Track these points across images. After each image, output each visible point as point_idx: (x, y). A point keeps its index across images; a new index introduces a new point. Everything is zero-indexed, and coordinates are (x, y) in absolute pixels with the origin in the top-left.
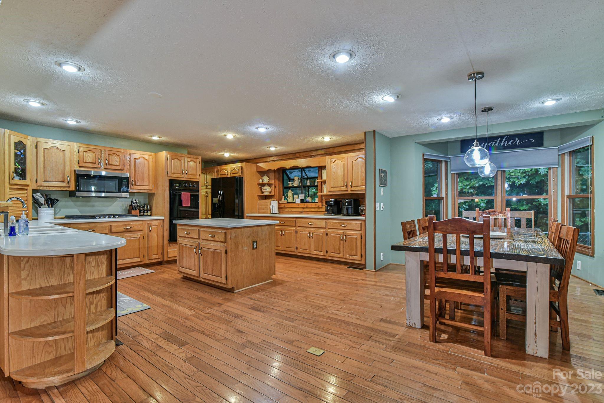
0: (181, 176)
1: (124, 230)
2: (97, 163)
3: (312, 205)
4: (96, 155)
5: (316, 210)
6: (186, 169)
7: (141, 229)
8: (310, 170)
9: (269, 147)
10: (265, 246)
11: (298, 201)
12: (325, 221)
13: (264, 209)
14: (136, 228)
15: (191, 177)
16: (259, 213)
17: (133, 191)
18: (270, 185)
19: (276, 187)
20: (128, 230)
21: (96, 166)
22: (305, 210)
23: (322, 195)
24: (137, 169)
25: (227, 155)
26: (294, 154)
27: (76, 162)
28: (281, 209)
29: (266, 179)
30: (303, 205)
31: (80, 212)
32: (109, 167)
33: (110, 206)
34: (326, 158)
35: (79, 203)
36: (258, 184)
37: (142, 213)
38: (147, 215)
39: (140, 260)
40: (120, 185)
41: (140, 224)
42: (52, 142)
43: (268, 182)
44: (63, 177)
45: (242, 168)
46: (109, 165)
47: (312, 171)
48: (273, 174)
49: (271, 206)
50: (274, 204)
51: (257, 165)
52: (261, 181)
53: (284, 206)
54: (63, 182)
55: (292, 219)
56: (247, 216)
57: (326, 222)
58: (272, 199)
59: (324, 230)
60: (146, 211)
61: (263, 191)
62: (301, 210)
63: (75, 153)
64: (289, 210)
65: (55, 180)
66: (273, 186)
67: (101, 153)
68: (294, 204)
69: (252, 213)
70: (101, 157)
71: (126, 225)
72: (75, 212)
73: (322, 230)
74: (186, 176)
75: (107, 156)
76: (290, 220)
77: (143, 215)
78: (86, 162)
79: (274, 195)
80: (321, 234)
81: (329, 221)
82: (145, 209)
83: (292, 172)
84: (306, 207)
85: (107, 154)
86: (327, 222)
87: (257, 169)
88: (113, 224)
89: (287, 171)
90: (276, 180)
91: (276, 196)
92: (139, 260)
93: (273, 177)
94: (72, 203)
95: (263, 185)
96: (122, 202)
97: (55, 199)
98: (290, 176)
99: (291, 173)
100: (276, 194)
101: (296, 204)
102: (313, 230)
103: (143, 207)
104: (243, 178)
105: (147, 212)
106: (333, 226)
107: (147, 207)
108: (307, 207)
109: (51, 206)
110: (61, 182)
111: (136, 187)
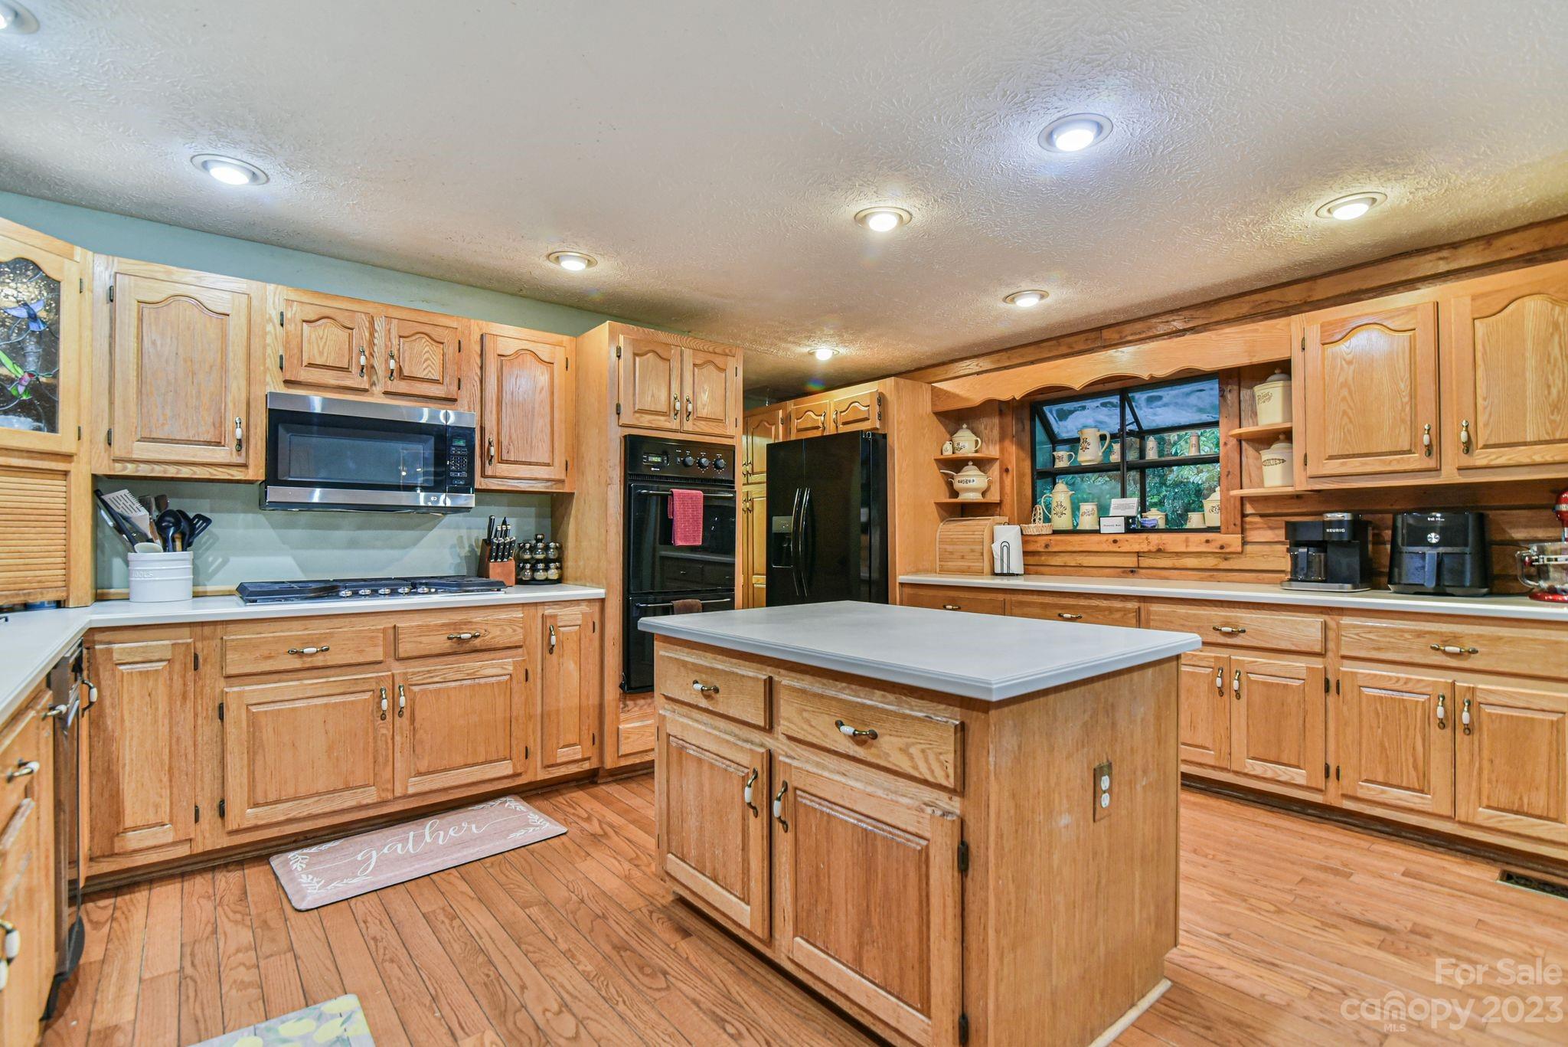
0: (668, 425)
1: (447, 646)
2: (355, 370)
3: (1187, 541)
4: (350, 337)
5: (1210, 562)
6: (688, 393)
7: (517, 638)
8: (1160, 398)
11: (1113, 525)
12: (1320, 619)
13: (963, 557)
14: (496, 635)
15: (703, 427)
16: (943, 571)
17: (493, 484)
18: (981, 464)
19: (1007, 470)
20: (467, 647)
21: (349, 383)
22: (1145, 562)
23: (1242, 499)
24: (507, 398)
25: (824, 353)
26: (1092, 335)
27: (272, 363)
28: (1034, 558)
29: (966, 443)
30: (1142, 542)
31: (303, 568)
32: (402, 387)
33: (415, 542)
34: (1289, 325)
35: (295, 534)
36: (937, 461)
37: (528, 573)
38: (547, 581)
39: (510, 771)
40: (441, 457)
41: (511, 622)
42: (175, 278)
43: (976, 452)
44: (219, 424)
45: (881, 400)
46: (403, 377)
47: (1165, 400)
48: (996, 421)
49: (996, 547)
50: (1007, 536)
51: (933, 388)
52: (948, 451)
53: (1047, 546)
54: (218, 444)
56: (902, 584)
57: (1325, 627)
58: (997, 518)
59: (1317, 663)
60: (541, 566)
61: (957, 485)
62: (1130, 562)
63: (269, 328)
64: (1072, 560)
65: (184, 437)
66: (996, 466)
67: (372, 331)
68: (1095, 538)
69: (917, 572)
70: (372, 344)
71: (455, 625)
72: (284, 567)
73: (1300, 664)
74: (688, 426)
75: (395, 341)
76: (1110, 610)
77: (533, 582)
78: (310, 365)
79: (999, 504)
80: (1298, 683)
81: (1346, 621)
82: (540, 556)
83: (1071, 412)
84: (1154, 549)
85: (394, 333)
86: (1332, 624)
87: (933, 404)
88: (403, 623)
89: (1046, 409)
90: (1007, 443)
91: (1006, 508)
92: (505, 768)
93: (996, 432)
94: (271, 534)
95: (957, 464)
96: (458, 527)
97: (199, 517)
98: (1056, 430)
99: (1063, 416)
100: (1007, 500)
101: (1105, 538)
102: (1238, 656)
103: (533, 549)
104: (885, 436)
105: (546, 569)
106: (1379, 649)
107: (546, 548)
108: (1159, 550)
109: (178, 544)
110: (208, 443)
111: (503, 469)
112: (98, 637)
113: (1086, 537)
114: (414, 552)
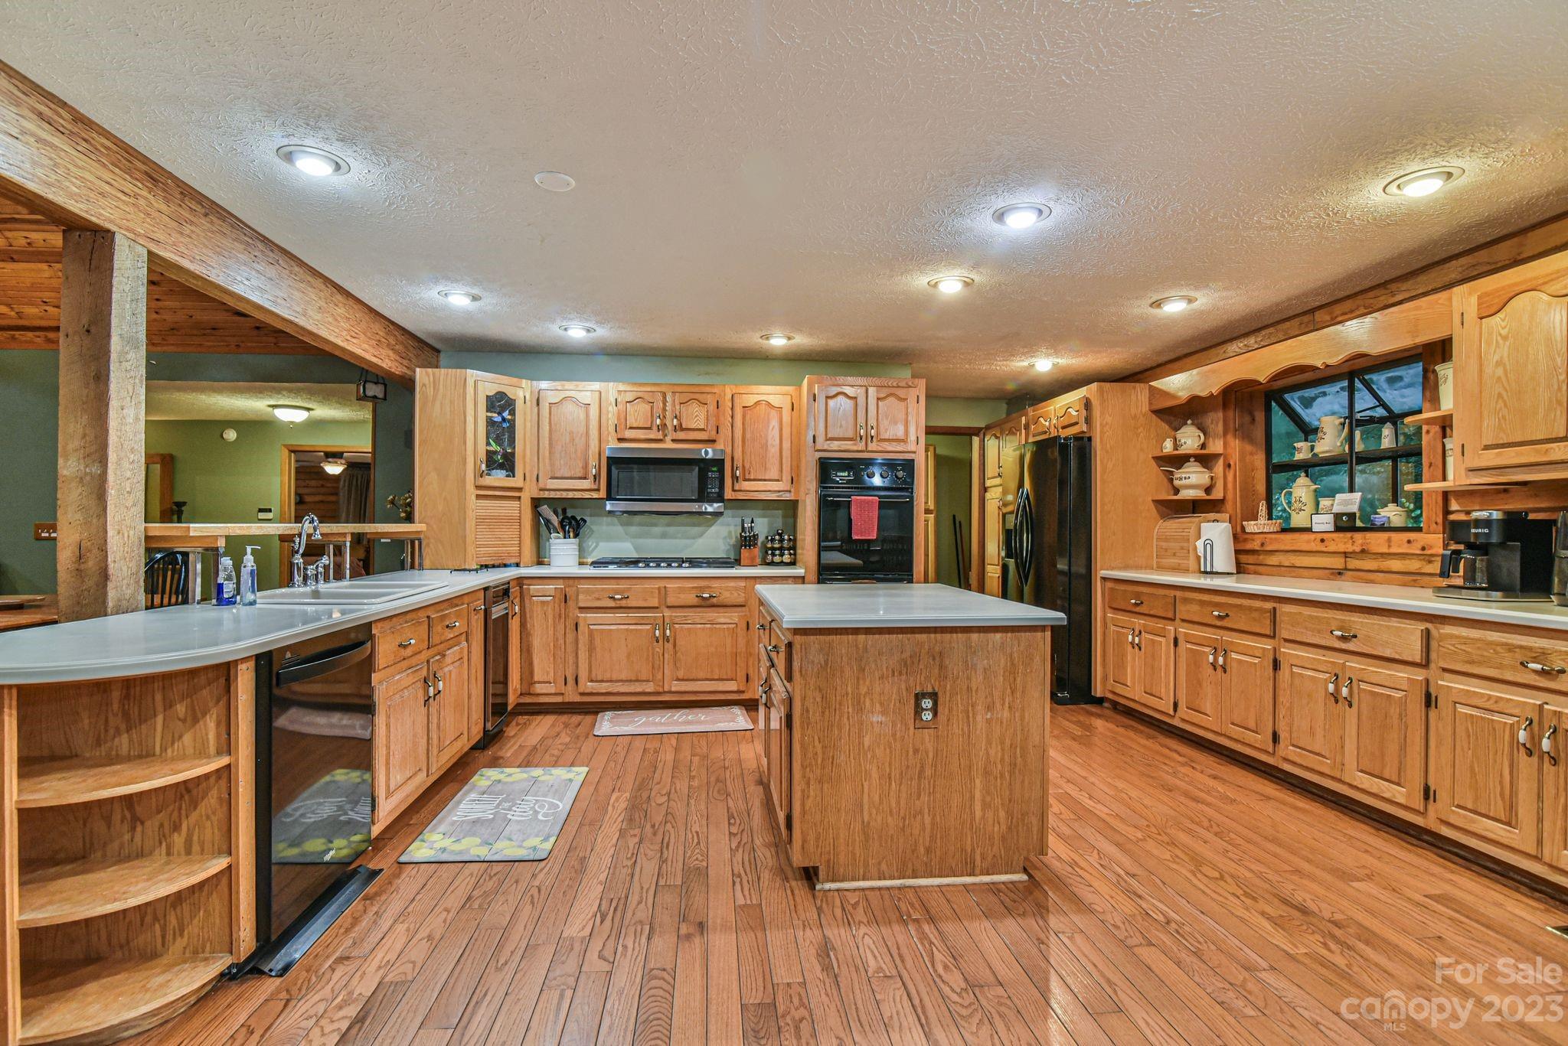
0: (855, 448)
1: (695, 601)
2: (655, 428)
3: (1389, 540)
4: (652, 408)
5: (1414, 565)
6: (872, 422)
7: (740, 600)
8: (1400, 378)
9: (1157, 304)
10: (988, 721)
11: (1323, 523)
12: (1422, 626)
13: (1174, 554)
14: (727, 597)
15: (887, 446)
16: (1161, 568)
17: (741, 496)
18: (1205, 460)
19: (1229, 466)
20: (708, 603)
21: (652, 436)
22: (1353, 563)
23: (1446, 495)
24: (748, 435)
25: (1043, 365)
26: (1305, 319)
27: (612, 429)
28: (1246, 559)
29: (1190, 439)
30: (1343, 542)
31: (637, 549)
32: (681, 435)
33: (701, 535)
34: (1450, 299)
35: (633, 529)
36: (1157, 459)
37: (770, 557)
38: (782, 564)
39: (735, 688)
40: (703, 480)
41: (736, 589)
42: (566, 388)
43: (1203, 446)
44: (586, 467)
45: (1087, 404)
46: (682, 429)
47: (1406, 380)
48: (1220, 414)
49: (1200, 544)
50: (1215, 534)
51: (1151, 386)
52: (1168, 447)
53: (1262, 545)
54: (585, 478)
55: (1257, 604)
56: (1104, 579)
57: (1427, 635)
58: (1212, 516)
59: (1419, 675)
60: (777, 552)
61: (1176, 483)
62: (1337, 563)
63: (610, 408)
64: (1287, 559)
65: (568, 475)
66: (1221, 461)
67: (665, 402)
68: (1305, 536)
69: (1126, 568)
70: (664, 410)
71: (702, 589)
72: (627, 550)
73: (1402, 674)
74: (872, 447)
75: (678, 407)
76: (1250, 609)
77: (772, 564)
78: (631, 428)
79: (1222, 501)
80: (1399, 695)
81: (1448, 630)
82: (777, 545)
83: (1314, 399)
84: (1358, 549)
85: (677, 402)
86: (1434, 632)
87: (1150, 404)
88: (670, 585)
89: (1287, 396)
90: (1230, 437)
91: (1229, 506)
92: (732, 686)
93: (1220, 427)
94: (620, 529)
95: (1179, 461)
96: (729, 525)
97: (582, 519)
98: (1307, 419)
99: (1308, 403)
100: (1230, 496)
101: (1312, 536)
102: (1354, 663)
103: (773, 540)
104: (1090, 439)
105: (782, 555)
106: (1471, 662)
107: (781, 541)
108: (1363, 551)
109: (571, 535)
110: (580, 478)
111: (746, 485)
112: (525, 582)
113: (1296, 535)
114: (700, 541)
